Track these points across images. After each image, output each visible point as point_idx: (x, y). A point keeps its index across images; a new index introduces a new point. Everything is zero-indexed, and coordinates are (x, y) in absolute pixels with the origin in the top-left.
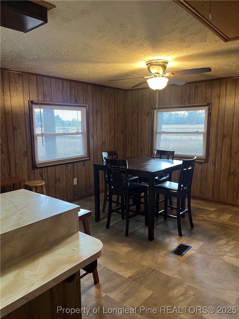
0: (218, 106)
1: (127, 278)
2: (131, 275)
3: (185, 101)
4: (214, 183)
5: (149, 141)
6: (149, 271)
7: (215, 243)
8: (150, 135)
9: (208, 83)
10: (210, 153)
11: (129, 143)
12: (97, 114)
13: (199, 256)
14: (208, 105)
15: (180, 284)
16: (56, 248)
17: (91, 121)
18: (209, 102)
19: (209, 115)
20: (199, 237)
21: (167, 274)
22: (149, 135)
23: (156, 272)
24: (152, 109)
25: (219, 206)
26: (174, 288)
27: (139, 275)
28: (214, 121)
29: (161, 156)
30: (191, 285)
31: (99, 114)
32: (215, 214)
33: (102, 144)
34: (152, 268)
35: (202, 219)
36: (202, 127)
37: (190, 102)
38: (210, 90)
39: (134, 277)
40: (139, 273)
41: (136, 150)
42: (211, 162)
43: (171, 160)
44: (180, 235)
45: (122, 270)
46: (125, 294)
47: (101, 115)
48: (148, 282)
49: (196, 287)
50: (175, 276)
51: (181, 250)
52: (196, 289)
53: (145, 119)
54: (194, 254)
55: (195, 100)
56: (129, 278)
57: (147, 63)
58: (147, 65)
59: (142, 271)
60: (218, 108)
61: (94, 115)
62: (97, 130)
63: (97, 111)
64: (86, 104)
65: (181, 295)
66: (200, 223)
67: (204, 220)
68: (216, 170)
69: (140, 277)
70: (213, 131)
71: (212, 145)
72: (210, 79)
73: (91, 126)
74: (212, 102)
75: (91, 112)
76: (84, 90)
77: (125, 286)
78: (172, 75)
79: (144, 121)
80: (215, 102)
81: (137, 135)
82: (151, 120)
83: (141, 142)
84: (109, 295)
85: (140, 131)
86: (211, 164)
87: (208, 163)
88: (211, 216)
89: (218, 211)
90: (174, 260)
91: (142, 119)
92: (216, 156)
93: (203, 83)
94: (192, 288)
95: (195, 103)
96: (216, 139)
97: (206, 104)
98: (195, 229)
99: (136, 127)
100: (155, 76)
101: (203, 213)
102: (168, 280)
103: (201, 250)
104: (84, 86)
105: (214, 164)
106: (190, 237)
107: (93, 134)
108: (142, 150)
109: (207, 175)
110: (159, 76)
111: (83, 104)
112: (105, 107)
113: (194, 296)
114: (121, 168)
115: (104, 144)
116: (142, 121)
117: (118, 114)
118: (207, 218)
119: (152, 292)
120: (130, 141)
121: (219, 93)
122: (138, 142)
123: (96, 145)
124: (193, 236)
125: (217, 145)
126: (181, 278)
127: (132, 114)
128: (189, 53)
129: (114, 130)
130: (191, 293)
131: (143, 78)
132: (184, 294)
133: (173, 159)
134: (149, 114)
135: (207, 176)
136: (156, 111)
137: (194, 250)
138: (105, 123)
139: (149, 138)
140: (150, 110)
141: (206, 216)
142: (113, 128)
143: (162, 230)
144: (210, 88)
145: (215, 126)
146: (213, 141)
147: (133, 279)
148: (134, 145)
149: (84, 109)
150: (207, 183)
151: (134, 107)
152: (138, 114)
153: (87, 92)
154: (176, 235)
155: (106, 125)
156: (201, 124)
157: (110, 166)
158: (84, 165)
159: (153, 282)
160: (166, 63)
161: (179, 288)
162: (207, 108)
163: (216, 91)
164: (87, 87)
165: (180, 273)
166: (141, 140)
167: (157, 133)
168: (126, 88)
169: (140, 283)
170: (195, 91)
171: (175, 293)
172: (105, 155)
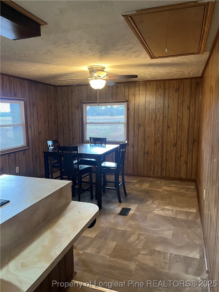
0: (134, 102)
1: (94, 237)
2: (96, 235)
3: (108, 97)
4: (134, 161)
5: (80, 131)
6: (108, 230)
7: (145, 203)
8: (81, 125)
9: (126, 84)
10: (130, 139)
11: (61, 132)
12: (33, 107)
13: (138, 213)
14: (127, 101)
15: (133, 233)
16: (64, 213)
17: (29, 113)
18: (127, 99)
19: (128, 109)
20: (133, 201)
21: (122, 229)
22: (79, 125)
23: (113, 230)
24: (81, 103)
25: (138, 178)
26: (130, 237)
27: (102, 234)
28: (132, 113)
29: (95, 142)
30: (140, 232)
31: (35, 107)
32: (138, 184)
33: (39, 134)
34: (109, 228)
35: (130, 189)
36: (123, 118)
37: (112, 99)
38: (127, 90)
39: (98, 236)
40: (101, 233)
41: (68, 138)
42: (131, 146)
43: (104, 145)
44: (120, 202)
45: (87, 233)
46: (97, 248)
47: (37, 107)
48: (110, 237)
49: (144, 233)
50: (128, 229)
51: (124, 212)
52: (144, 234)
53: (75, 112)
54: (134, 213)
55: (116, 97)
56: (95, 237)
57: (89, 68)
58: (89, 69)
59: (103, 230)
60: (134, 104)
61: (31, 108)
62: (34, 121)
63: (34, 104)
64: (24, 98)
65: (136, 240)
66: (130, 191)
67: (132, 189)
68: (135, 151)
69: (103, 235)
70: (131, 121)
71: (131, 132)
72: (128, 81)
73: (29, 118)
74: (130, 100)
75: (28, 105)
76: (21, 85)
77: (95, 242)
78: (109, 78)
79: (74, 113)
80: (132, 99)
81: (69, 126)
82: (81, 112)
83: (72, 131)
84: (85, 251)
85: (71, 122)
86: (131, 147)
87: (129, 147)
88: (136, 186)
89: (139, 182)
90: (123, 219)
91: (73, 112)
92: (134, 140)
93: (122, 84)
94: (142, 234)
95: (117, 99)
96: (134, 127)
97: (126, 101)
98: (128, 196)
99: (67, 118)
100: (96, 78)
101: (130, 185)
102: (124, 233)
103: (138, 210)
104: (21, 81)
105: (133, 147)
106: (128, 202)
107: (30, 125)
108: (73, 138)
109: (128, 155)
110: (99, 79)
111: (22, 98)
112: (40, 100)
113: (145, 239)
114: (73, 153)
115: (40, 134)
116: (72, 113)
117: (51, 107)
118: (133, 188)
119: (116, 243)
120: (62, 131)
121: (134, 92)
122: (69, 132)
123: (34, 135)
124: (129, 201)
125: (134, 132)
126: (132, 230)
127: (63, 107)
128: (123, 64)
129: (48, 121)
130: (142, 237)
131: (87, 79)
132: (138, 239)
133: (105, 144)
134: (78, 108)
135: (128, 157)
136: (84, 105)
137: (133, 210)
138: (40, 115)
139: (80, 128)
140: (79, 104)
141: (132, 186)
142: (47, 119)
143: (105, 201)
144: (127, 88)
145: (133, 118)
146: (131, 129)
147: (99, 237)
148: (65, 134)
149: (22, 103)
150: (129, 162)
151: (65, 101)
152: (68, 107)
153: (24, 87)
154: (117, 202)
155: (41, 117)
156: (121, 115)
157: (61, 152)
158: (24, 154)
159: (114, 236)
160: (104, 68)
161: (133, 236)
162: (126, 103)
163: (132, 91)
164: (24, 82)
165: (130, 226)
166: (72, 130)
167: (86, 123)
168: (57, 84)
169: (105, 239)
170: (116, 90)
171: (132, 240)
172: (50, 143)
